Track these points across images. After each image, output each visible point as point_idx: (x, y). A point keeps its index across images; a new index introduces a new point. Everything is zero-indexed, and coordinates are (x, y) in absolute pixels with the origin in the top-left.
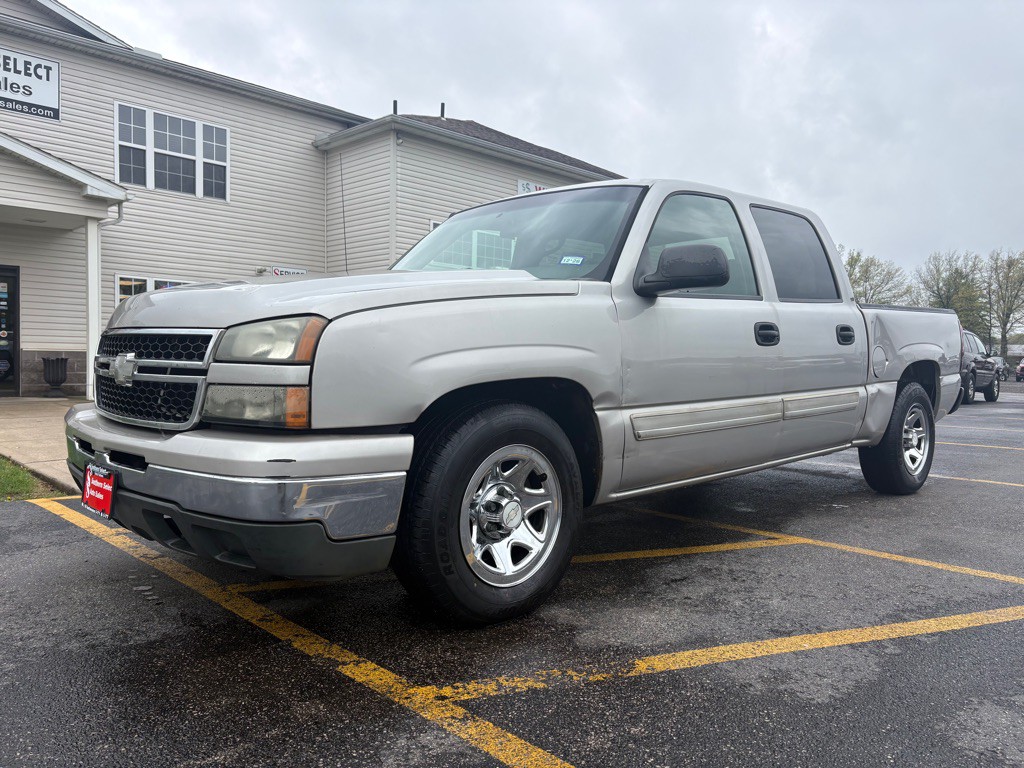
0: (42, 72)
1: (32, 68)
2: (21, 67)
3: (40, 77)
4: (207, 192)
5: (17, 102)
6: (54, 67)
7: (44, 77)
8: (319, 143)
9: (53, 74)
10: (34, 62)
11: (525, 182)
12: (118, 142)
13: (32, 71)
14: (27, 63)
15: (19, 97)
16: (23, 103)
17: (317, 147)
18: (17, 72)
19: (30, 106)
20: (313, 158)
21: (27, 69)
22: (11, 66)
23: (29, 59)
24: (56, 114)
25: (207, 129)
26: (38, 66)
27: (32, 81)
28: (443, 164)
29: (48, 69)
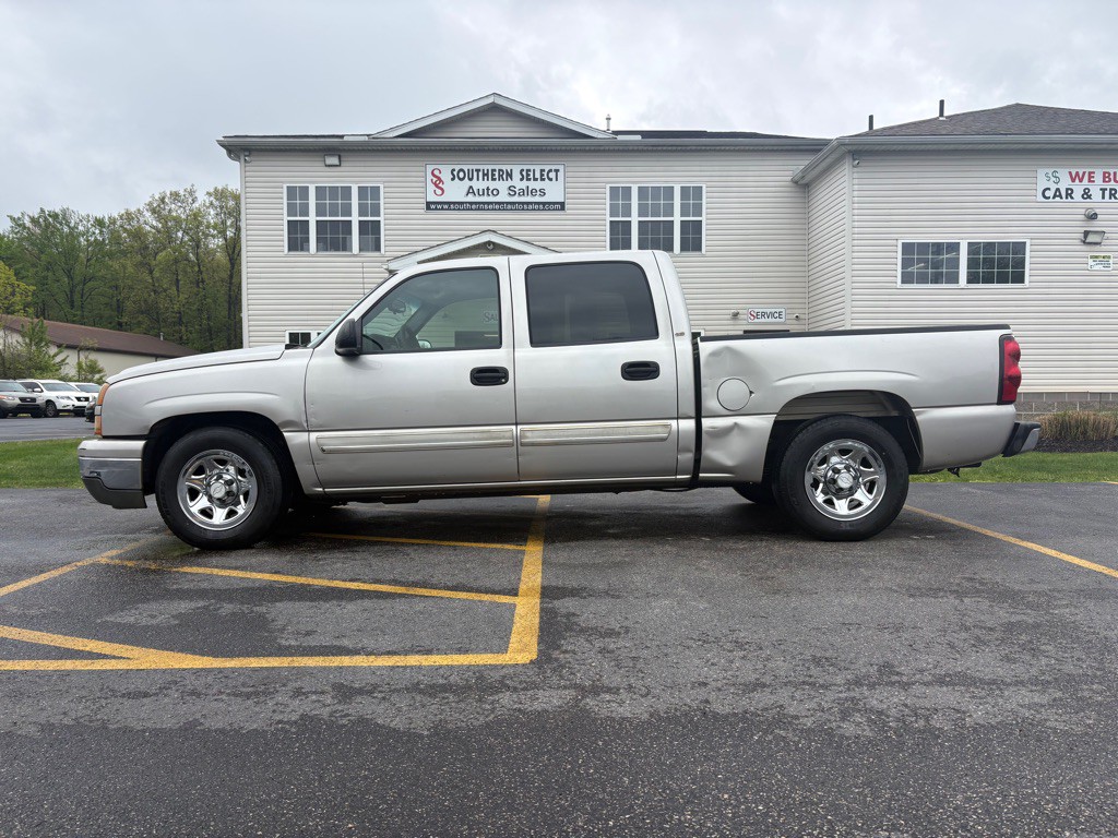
0: (552, 175)
1: (545, 173)
2: (538, 175)
3: (551, 180)
4: (684, 248)
5: (536, 203)
6: (561, 168)
7: (554, 179)
8: (796, 178)
9: (561, 174)
10: (547, 168)
11: (1050, 171)
12: (609, 219)
13: (545, 177)
14: (542, 171)
15: (537, 199)
16: (539, 203)
17: (796, 182)
18: (535, 179)
19: (544, 204)
20: (797, 195)
21: (542, 175)
22: (531, 176)
23: (543, 167)
24: (562, 206)
25: (685, 191)
26: (550, 171)
27: (545, 185)
28: (915, 175)
29: (557, 171)
